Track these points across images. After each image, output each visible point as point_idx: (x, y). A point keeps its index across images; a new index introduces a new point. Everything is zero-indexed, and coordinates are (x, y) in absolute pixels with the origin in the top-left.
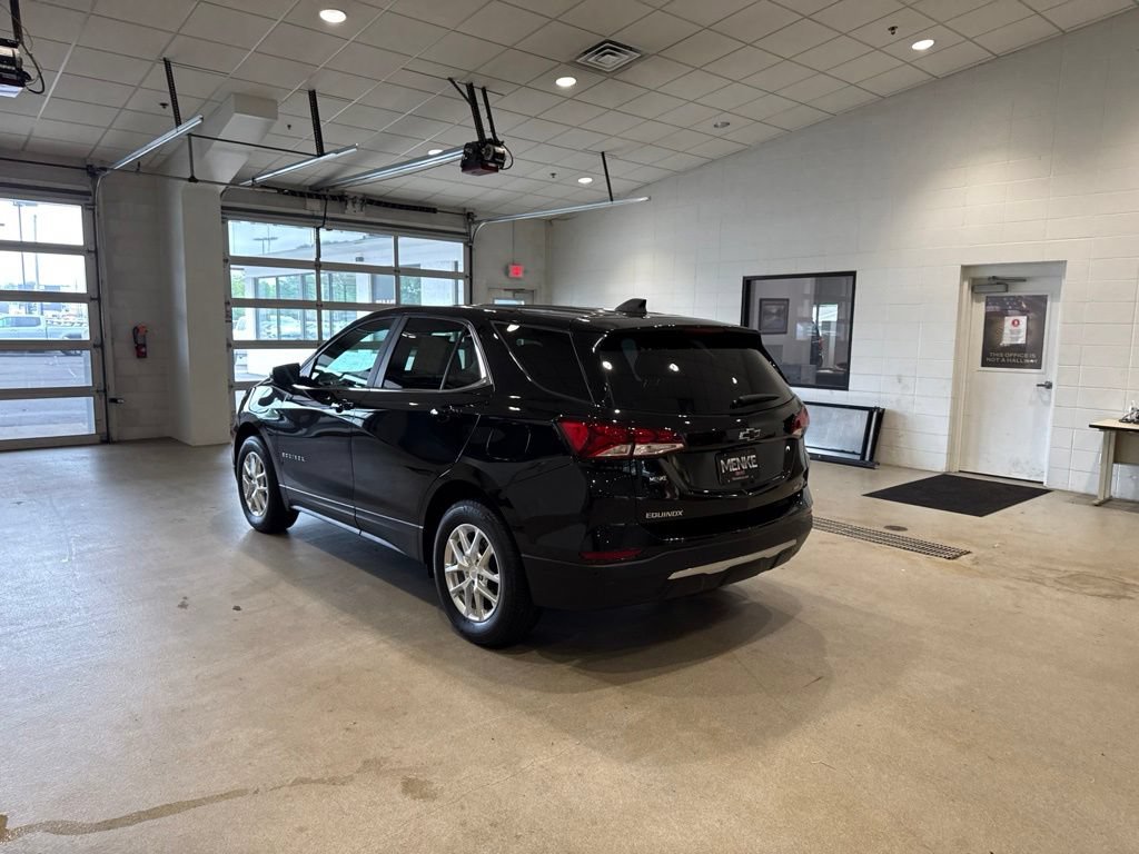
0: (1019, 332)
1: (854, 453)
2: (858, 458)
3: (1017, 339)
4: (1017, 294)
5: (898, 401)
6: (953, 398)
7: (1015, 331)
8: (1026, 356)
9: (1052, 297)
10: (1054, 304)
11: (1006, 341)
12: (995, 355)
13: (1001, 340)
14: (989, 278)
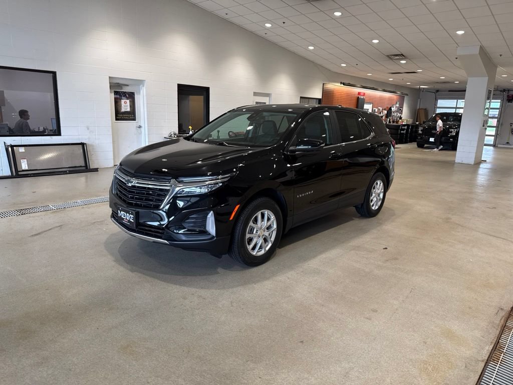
0: (127, 106)
1: (81, 166)
2: (84, 168)
3: (126, 109)
4: (124, 91)
5: (89, 138)
6: (112, 135)
7: (125, 106)
8: (131, 116)
9: (137, 93)
10: (138, 96)
11: (123, 110)
12: (120, 116)
13: (121, 109)
14: (115, 83)
